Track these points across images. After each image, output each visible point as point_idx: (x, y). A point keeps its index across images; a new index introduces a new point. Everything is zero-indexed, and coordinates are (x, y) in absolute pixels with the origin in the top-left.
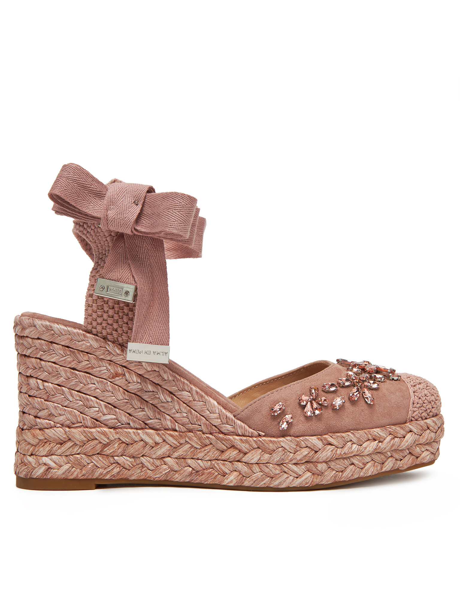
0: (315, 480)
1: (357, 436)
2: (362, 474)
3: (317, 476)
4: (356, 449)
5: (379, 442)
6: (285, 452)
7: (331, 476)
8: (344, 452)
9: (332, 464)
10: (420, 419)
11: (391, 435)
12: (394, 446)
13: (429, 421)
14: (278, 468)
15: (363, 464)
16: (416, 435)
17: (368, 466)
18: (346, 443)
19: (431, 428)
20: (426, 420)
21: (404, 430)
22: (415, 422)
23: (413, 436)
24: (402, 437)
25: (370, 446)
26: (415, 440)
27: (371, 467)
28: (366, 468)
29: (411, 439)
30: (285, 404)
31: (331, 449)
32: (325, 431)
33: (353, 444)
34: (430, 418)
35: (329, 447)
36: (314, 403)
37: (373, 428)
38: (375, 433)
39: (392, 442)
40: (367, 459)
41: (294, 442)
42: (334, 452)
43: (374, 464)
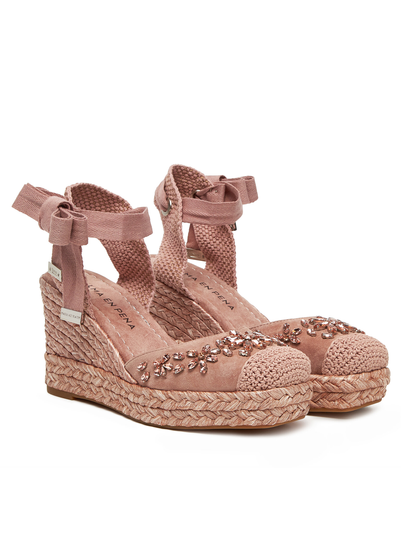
0: (163, 422)
1: (190, 396)
2: (197, 424)
3: (165, 419)
4: (190, 405)
5: (208, 403)
6: (145, 398)
7: (174, 421)
8: (179, 406)
9: (174, 413)
10: (247, 390)
11: (218, 399)
12: (219, 408)
13: (253, 394)
14: (143, 408)
15: (197, 417)
16: (240, 403)
17: (202, 419)
18: (182, 400)
19: (254, 399)
20: (251, 392)
21: (230, 397)
22: (241, 392)
23: (236, 403)
24: (228, 401)
25: (200, 405)
26: (238, 405)
27: (204, 420)
28: (200, 420)
29: (235, 404)
30: (147, 364)
31: (171, 402)
32: (169, 388)
33: (187, 401)
34: (257, 390)
35: (170, 400)
36: (162, 366)
37: (203, 391)
38: (204, 395)
39: (218, 405)
40: (200, 414)
41: (148, 392)
42: (173, 404)
43: (206, 419)
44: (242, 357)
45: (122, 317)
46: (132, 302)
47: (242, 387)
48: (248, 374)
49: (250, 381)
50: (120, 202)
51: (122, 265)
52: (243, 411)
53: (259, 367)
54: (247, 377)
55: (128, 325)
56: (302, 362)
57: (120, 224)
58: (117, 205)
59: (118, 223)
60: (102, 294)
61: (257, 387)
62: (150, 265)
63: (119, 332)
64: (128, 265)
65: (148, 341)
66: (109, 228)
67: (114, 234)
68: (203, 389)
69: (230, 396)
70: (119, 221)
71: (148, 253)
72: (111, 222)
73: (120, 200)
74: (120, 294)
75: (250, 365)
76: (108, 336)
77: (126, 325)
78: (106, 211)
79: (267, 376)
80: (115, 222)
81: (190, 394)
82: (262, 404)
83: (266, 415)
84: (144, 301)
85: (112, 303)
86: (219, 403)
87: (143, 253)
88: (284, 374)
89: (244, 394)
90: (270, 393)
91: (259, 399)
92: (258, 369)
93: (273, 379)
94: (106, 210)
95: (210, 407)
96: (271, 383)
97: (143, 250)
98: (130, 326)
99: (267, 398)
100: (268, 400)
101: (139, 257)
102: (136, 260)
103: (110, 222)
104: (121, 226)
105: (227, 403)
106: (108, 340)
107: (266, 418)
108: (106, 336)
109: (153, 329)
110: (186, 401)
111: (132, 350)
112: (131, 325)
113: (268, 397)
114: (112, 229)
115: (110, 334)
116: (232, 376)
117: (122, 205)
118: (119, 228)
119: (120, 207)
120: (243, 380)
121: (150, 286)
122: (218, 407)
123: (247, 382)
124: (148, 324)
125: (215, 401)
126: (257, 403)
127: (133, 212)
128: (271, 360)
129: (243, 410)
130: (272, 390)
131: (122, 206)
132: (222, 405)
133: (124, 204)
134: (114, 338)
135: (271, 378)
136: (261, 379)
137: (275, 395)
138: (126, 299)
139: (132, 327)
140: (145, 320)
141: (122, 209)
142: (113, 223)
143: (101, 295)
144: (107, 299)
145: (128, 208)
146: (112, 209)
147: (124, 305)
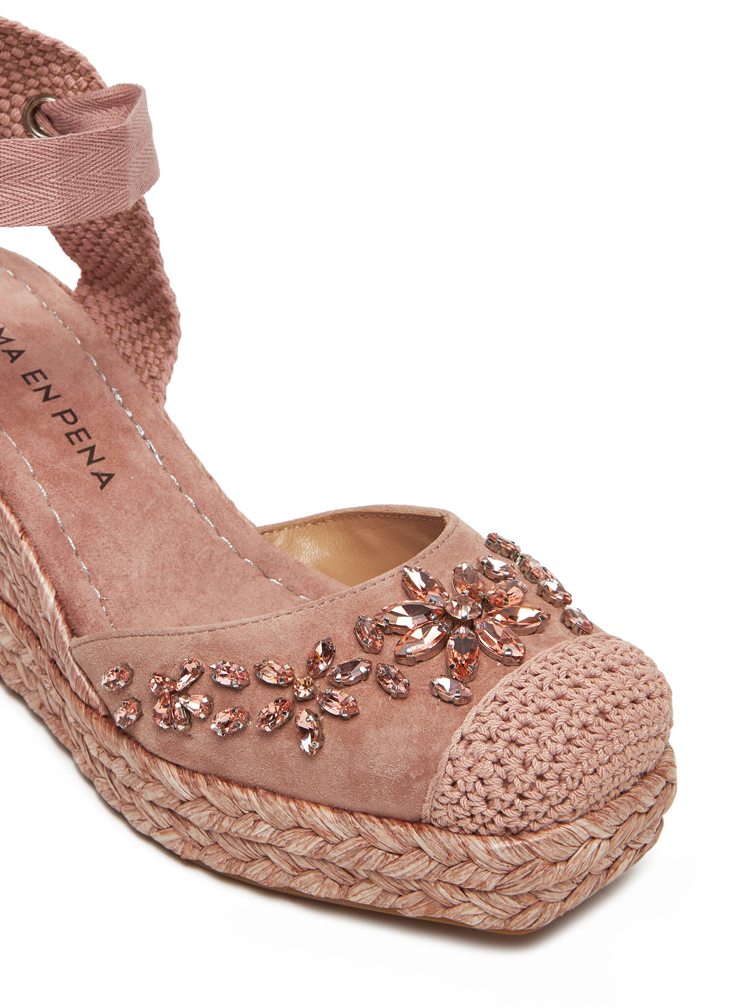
0: (188, 850)
2: (293, 885)
4: (268, 835)
5: (327, 842)
6: (129, 770)
7: (220, 861)
8: (236, 828)
9: (221, 841)
10: (456, 830)
11: (361, 839)
12: (366, 863)
13: (476, 845)
15: (294, 869)
16: (433, 864)
17: (307, 877)
18: (244, 814)
19: (481, 863)
20: (470, 837)
21: (398, 839)
22: (436, 832)
23: (420, 862)
24: (391, 851)
25: (301, 844)
26: (427, 871)
27: (314, 883)
28: (302, 879)
29: (414, 866)
30: (132, 675)
31: (209, 812)
32: (200, 766)
33: (259, 820)
34: (492, 835)
35: (205, 805)
36: (178, 702)
37: (309, 802)
38: (315, 818)
39: (359, 855)
40: (302, 863)
41: (138, 761)
42: (215, 819)
43: (322, 880)
44: (442, 704)
45: (73, 443)
46: (111, 375)
47: (440, 818)
48: (460, 782)
49: (467, 808)
50: (64, 62)
51: (81, 248)
52: (442, 887)
53: (499, 760)
54: (457, 795)
55: (93, 474)
56: (645, 716)
57: (48, 172)
58: (57, 69)
59: (42, 168)
60: (20, 353)
61: (492, 827)
62: (159, 263)
63: (57, 510)
64: (98, 249)
65: (152, 529)
66: (14, 188)
67: (31, 207)
68: (310, 795)
69: (398, 836)
70: (41, 163)
71: (151, 227)
72: (15, 168)
73: (62, 54)
74: (79, 342)
75: (470, 750)
76: (22, 529)
77: (85, 477)
78: (27, 87)
79: (526, 794)
80: (30, 167)
81: (269, 806)
82: (506, 879)
83: (518, 906)
84: (151, 364)
85: (48, 388)
86: (363, 852)
87: (137, 224)
88: (587, 780)
89: (446, 844)
90: (534, 848)
91: (496, 864)
92: (495, 771)
93: (547, 802)
94: (25, 85)
95: (334, 854)
96: (540, 815)
97: (138, 216)
98: (98, 475)
99: (526, 863)
100: (527, 868)
101: (127, 234)
102: (117, 241)
103: (12, 169)
104: (53, 177)
105: (391, 855)
106: (24, 544)
107: (519, 913)
108: (17, 528)
109: (172, 477)
110: (255, 821)
111: (100, 577)
112: (103, 471)
113: (528, 859)
114: (23, 190)
115: (29, 526)
116: (407, 777)
117: (72, 69)
118: (47, 183)
119: (67, 77)
120: (443, 800)
121: (165, 319)
122: (360, 862)
123: (457, 808)
124: (157, 456)
125: (350, 842)
126: (490, 873)
127: (105, 97)
128: (540, 733)
129: (442, 883)
130: (544, 835)
131: (72, 75)
132: (374, 858)
133: (76, 66)
134: (39, 537)
135: (542, 800)
136: (506, 805)
137: (552, 852)
138: (95, 364)
139: (105, 479)
140: (149, 443)
141: (72, 82)
142: (25, 171)
143: (17, 357)
144: (32, 374)
145: (89, 82)
146: (44, 83)
147: (84, 394)
